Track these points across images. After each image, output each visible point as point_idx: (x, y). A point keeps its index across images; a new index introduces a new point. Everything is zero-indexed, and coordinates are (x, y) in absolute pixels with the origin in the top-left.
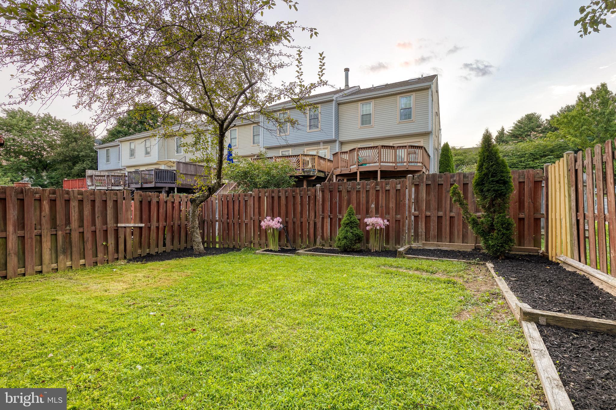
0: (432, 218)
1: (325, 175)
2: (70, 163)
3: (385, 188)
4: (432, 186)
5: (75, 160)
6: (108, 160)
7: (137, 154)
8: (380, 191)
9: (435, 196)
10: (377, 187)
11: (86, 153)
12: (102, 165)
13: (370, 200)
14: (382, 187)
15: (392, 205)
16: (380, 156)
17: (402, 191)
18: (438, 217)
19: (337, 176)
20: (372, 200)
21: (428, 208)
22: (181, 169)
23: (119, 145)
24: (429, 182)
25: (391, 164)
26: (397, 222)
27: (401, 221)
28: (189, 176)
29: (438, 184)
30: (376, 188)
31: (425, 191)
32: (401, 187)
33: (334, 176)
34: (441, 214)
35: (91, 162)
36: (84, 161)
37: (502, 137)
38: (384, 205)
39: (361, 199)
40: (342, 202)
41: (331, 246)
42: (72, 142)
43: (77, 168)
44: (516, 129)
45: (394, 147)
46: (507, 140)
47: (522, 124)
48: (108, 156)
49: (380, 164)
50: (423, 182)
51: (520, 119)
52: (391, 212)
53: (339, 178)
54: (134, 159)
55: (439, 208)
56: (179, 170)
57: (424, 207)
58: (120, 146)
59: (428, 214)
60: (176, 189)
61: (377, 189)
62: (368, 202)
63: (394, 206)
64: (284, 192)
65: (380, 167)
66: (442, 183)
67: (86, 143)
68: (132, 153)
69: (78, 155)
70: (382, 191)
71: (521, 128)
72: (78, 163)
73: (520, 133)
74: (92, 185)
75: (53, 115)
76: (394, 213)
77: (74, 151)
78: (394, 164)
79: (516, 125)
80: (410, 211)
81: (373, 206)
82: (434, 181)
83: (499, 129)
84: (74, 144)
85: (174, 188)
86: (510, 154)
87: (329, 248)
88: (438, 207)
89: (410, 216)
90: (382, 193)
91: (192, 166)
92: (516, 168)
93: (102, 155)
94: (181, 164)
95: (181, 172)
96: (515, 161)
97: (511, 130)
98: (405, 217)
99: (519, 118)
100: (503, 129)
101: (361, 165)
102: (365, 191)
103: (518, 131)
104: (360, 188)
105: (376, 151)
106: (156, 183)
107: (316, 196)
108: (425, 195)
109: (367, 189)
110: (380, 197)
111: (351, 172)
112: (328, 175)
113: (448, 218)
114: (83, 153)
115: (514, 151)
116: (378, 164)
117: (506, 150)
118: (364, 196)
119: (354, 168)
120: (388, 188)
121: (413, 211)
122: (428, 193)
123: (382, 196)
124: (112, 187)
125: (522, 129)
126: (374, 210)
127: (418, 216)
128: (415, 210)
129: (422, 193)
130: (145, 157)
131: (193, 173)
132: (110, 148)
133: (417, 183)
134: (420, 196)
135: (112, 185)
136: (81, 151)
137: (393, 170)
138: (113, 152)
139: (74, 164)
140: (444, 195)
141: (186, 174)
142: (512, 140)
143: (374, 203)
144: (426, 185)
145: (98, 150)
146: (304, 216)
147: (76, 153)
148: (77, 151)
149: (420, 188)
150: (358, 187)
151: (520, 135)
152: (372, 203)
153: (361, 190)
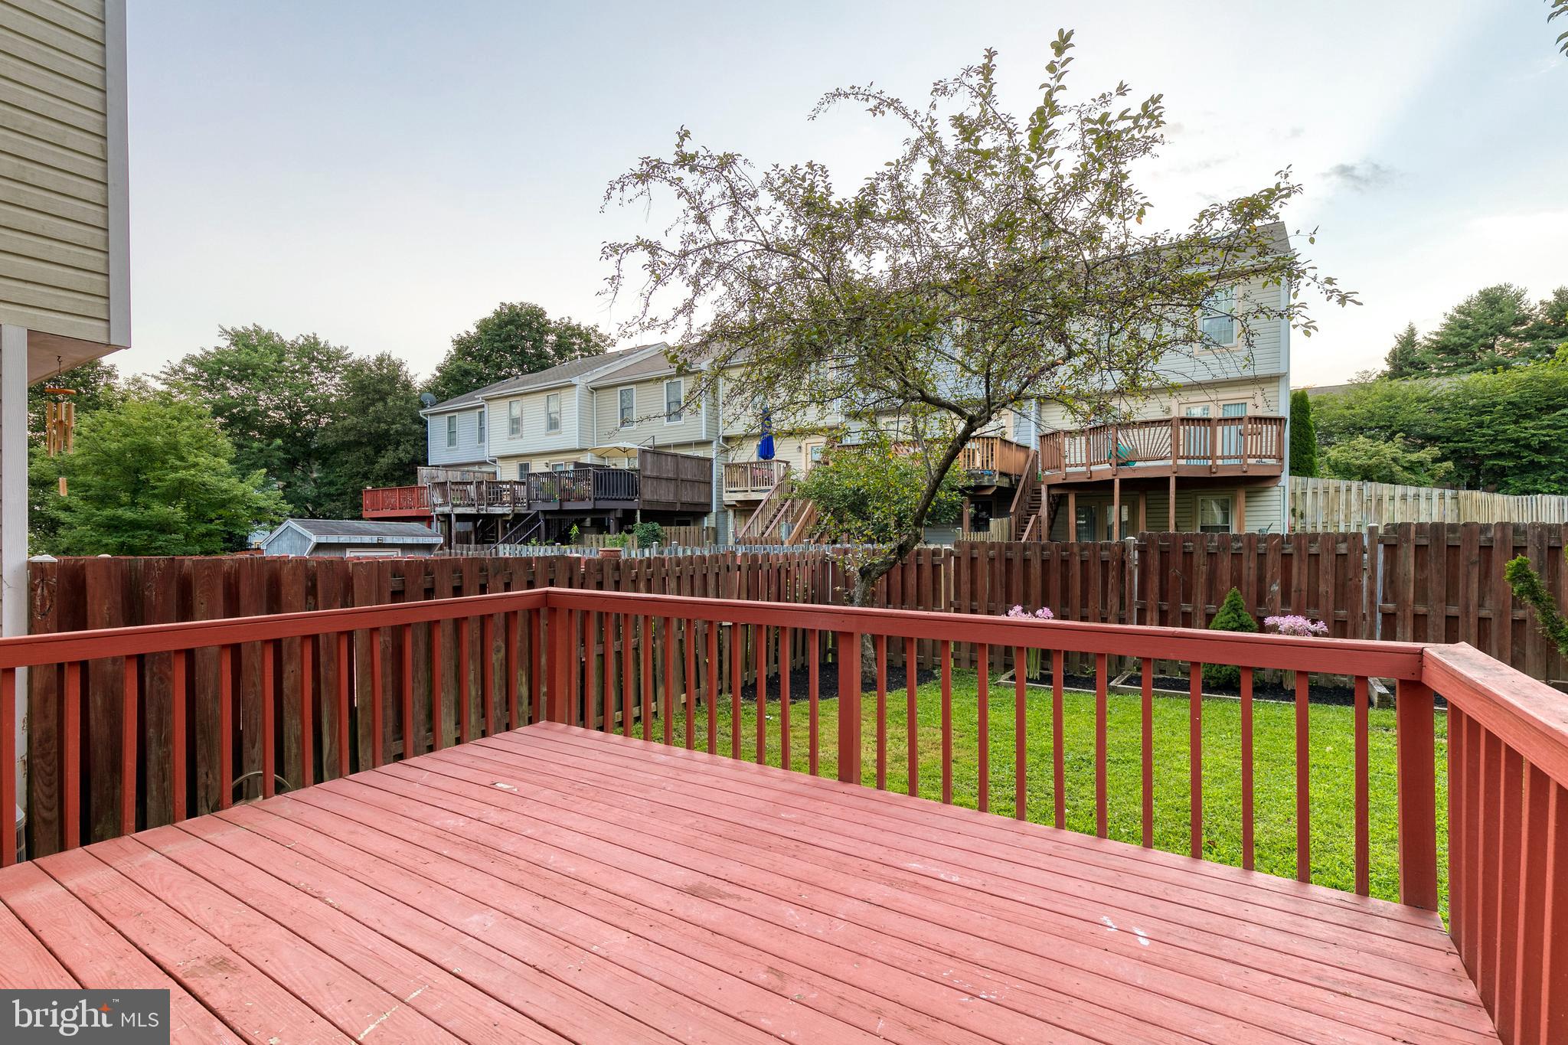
0: (1430, 620)
1: (1011, 481)
2: (369, 450)
3: (1307, 549)
4: (1432, 551)
5: (380, 442)
6: (452, 442)
7: (526, 426)
8: (1295, 557)
9: (1438, 572)
10: (1286, 546)
11: (404, 425)
12: (439, 451)
13: (1268, 576)
14: (1299, 548)
15: (1326, 587)
16: (1176, 444)
17: (1351, 557)
18: (1447, 617)
19: (1050, 487)
20: (1272, 577)
21: (1421, 595)
22: (649, 467)
23: (483, 406)
24: (1424, 542)
25: (1202, 462)
26: (1338, 625)
27: (1349, 622)
28: (664, 482)
29: (1448, 546)
30: (1283, 548)
31: (1412, 560)
32: (1349, 549)
33: (1044, 488)
34: (1453, 611)
35: (413, 446)
36: (398, 444)
37: (1409, 353)
38: (1304, 587)
39: (1245, 572)
40: (1194, 577)
41: (1162, 672)
42: (373, 403)
43: (386, 460)
44: (1451, 329)
45: (1209, 420)
46: (1426, 360)
47: (1469, 315)
48: (452, 433)
49: (1175, 462)
50: (1408, 541)
51: (1462, 303)
52: (1322, 601)
53: (1054, 492)
54: (520, 441)
55: (1451, 596)
56: (645, 469)
57: (1411, 595)
58: (486, 409)
59: (1421, 609)
60: (638, 513)
61: (1286, 551)
62: (1261, 579)
63: (1331, 590)
64: (1038, 551)
65: (1175, 469)
66: (1458, 543)
67: (403, 403)
68: (515, 425)
69: (387, 431)
70: (1300, 556)
71: (1467, 327)
72: (385, 448)
73: (1463, 340)
74: (445, 504)
75: (322, 339)
76: (1331, 606)
77: (379, 422)
78: (1210, 462)
79: (1452, 318)
80: (1372, 603)
81: (1275, 588)
82: (1437, 539)
83: (1402, 331)
84: (380, 406)
85: (634, 512)
86: (1446, 404)
87: (1161, 676)
88: (1447, 596)
89: (1373, 614)
90: (1301, 560)
91: (669, 458)
92: (1466, 441)
93: (437, 429)
94: (649, 455)
95: (648, 473)
96: (1463, 424)
97: (1437, 334)
98: (1360, 614)
99: (1461, 301)
100: (1412, 332)
101: (1123, 464)
102: (1253, 555)
103: (1458, 335)
104: (1240, 548)
105: (1166, 431)
106: (595, 499)
107: (1124, 563)
108: (1412, 569)
109: (1260, 551)
110: (1295, 571)
111: (1093, 480)
112: (1018, 481)
113: (1473, 621)
114: (398, 427)
115: (1458, 396)
116: (1171, 462)
117: (1435, 392)
118: (1252, 565)
119: (1103, 470)
120: (1314, 550)
121: (1379, 603)
122: (1420, 565)
123: (1300, 568)
124: (490, 508)
125: (1469, 331)
126: (1279, 598)
127: (1394, 614)
128: (1385, 600)
129: (1404, 565)
130: (547, 435)
131: (671, 475)
132: (456, 414)
133: (1393, 542)
134: (1400, 570)
135: (489, 505)
136: (394, 423)
137: (1208, 475)
138: (466, 423)
139: (379, 450)
140: (1462, 571)
141: (657, 478)
142: (1440, 360)
143: (1278, 581)
144: (1417, 546)
145: (429, 419)
146: (1091, 604)
147: (383, 426)
148: (385, 422)
149: (1401, 553)
150: (1236, 545)
151: (1464, 346)
152: (1273, 581)
153: (1245, 553)
